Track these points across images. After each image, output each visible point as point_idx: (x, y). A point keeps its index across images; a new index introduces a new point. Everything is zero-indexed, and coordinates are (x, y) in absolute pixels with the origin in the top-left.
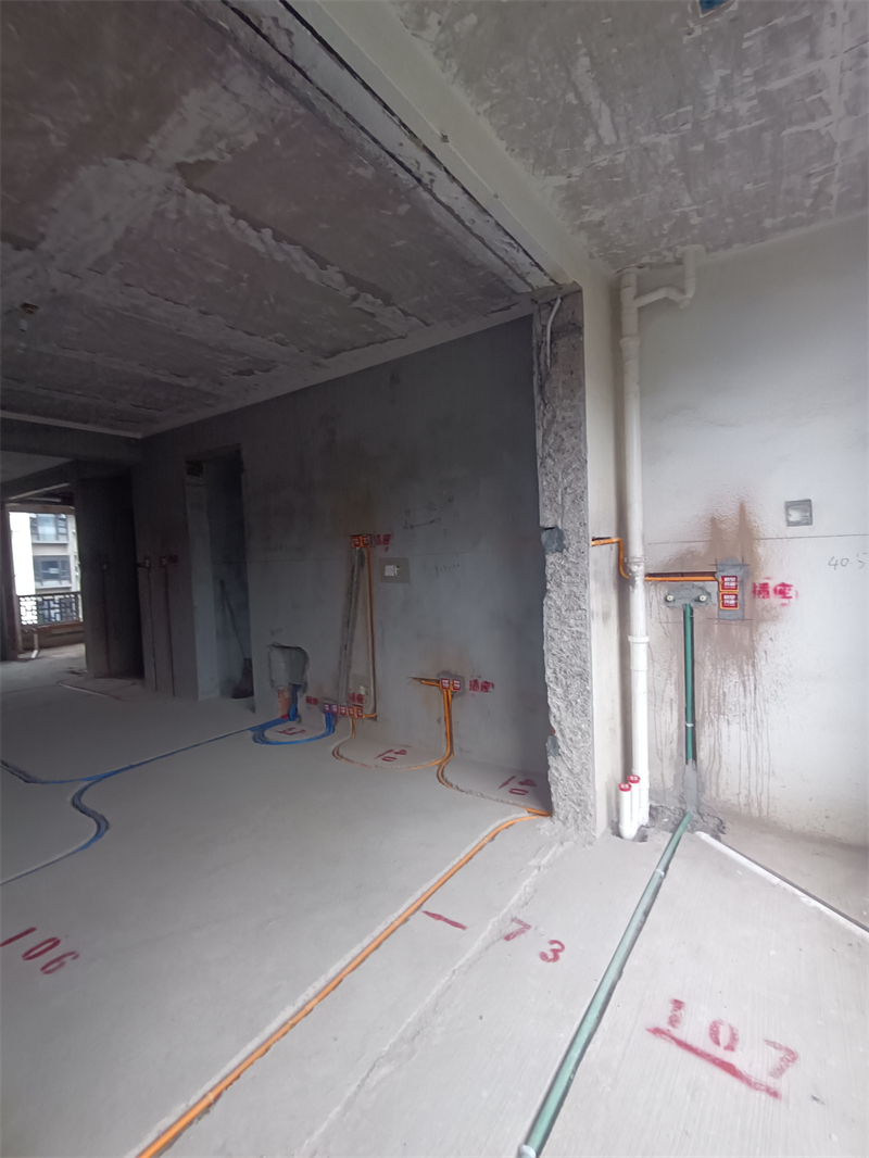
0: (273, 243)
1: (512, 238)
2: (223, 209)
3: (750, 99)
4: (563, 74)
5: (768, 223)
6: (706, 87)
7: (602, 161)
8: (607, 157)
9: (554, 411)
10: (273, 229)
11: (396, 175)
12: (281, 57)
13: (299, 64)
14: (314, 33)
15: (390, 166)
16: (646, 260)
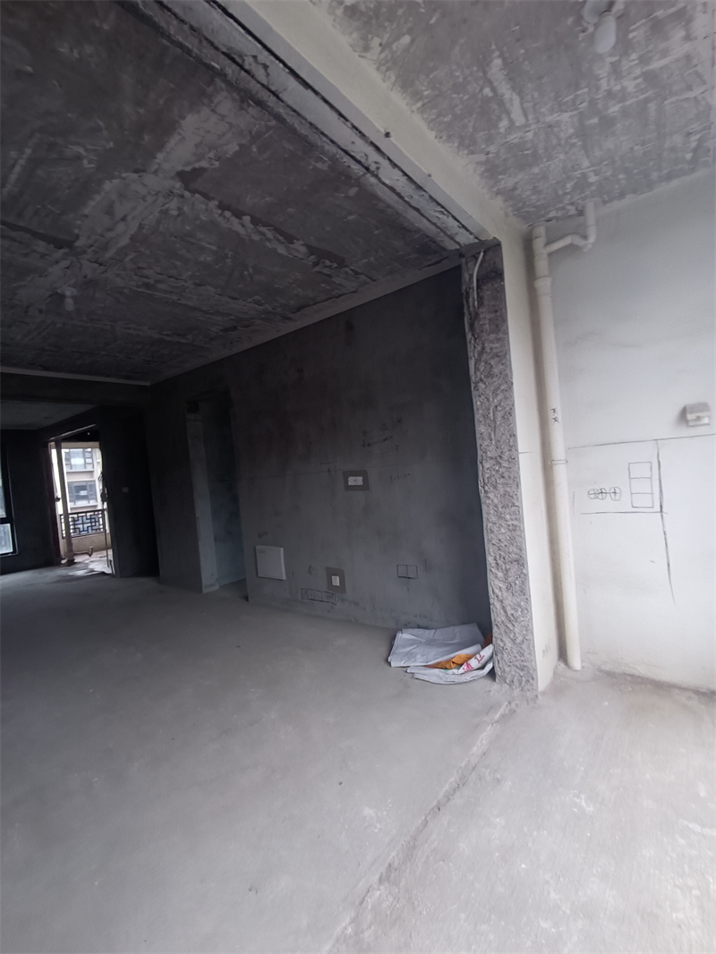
0: (252, 226)
1: (443, 207)
2: (213, 204)
3: (636, 78)
4: (481, 74)
5: (655, 175)
6: (599, 72)
7: (514, 138)
8: (519, 135)
9: (483, 344)
10: (251, 217)
11: (349, 166)
12: (259, 85)
13: (273, 89)
14: (285, 65)
15: (345, 160)
16: (552, 214)
